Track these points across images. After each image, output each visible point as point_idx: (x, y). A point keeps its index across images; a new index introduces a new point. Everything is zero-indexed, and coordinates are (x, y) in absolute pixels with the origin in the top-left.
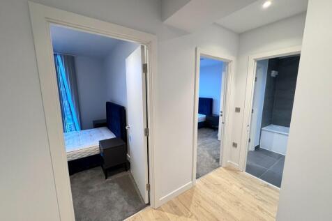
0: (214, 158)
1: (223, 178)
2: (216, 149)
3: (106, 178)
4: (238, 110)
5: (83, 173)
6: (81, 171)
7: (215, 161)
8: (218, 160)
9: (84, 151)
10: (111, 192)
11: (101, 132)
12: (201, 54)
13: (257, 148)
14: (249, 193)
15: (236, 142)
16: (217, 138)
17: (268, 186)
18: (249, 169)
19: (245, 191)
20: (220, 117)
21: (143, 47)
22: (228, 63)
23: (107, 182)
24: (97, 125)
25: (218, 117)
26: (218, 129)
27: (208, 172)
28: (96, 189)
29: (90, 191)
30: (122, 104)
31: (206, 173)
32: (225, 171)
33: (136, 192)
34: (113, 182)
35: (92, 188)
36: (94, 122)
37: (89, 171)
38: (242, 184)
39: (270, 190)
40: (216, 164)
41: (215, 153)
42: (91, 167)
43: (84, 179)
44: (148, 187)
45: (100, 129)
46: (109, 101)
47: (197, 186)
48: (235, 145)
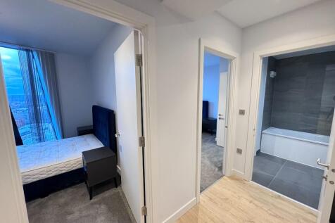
0: (216, 166)
1: (229, 190)
2: (216, 156)
3: (91, 199)
4: (242, 112)
5: (62, 193)
6: (59, 190)
7: (217, 169)
8: (220, 168)
9: (62, 165)
10: (96, 218)
11: (85, 140)
12: (205, 47)
13: (258, 153)
14: (261, 208)
15: (240, 148)
16: (216, 142)
17: (279, 196)
18: (256, 178)
19: (256, 205)
20: (218, 121)
21: (136, 33)
22: (231, 60)
23: (92, 204)
24: (82, 132)
25: (216, 120)
26: (215, 133)
27: (212, 184)
28: (77, 215)
29: (69, 218)
30: (111, 108)
31: (210, 185)
32: (229, 180)
33: (129, 215)
34: (100, 203)
35: (72, 213)
36: (78, 128)
37: (70, 190)
38: (251, 197)
39: (282, 202)
40: (219, 173)
41: (215, 160)
42: (72, 184)
43: (62, 201)
44: (145, 211)
45: (85, 136)
46: (96, 104)
47: (202, 203)
48: (239, 151)
